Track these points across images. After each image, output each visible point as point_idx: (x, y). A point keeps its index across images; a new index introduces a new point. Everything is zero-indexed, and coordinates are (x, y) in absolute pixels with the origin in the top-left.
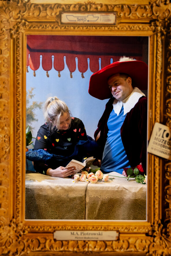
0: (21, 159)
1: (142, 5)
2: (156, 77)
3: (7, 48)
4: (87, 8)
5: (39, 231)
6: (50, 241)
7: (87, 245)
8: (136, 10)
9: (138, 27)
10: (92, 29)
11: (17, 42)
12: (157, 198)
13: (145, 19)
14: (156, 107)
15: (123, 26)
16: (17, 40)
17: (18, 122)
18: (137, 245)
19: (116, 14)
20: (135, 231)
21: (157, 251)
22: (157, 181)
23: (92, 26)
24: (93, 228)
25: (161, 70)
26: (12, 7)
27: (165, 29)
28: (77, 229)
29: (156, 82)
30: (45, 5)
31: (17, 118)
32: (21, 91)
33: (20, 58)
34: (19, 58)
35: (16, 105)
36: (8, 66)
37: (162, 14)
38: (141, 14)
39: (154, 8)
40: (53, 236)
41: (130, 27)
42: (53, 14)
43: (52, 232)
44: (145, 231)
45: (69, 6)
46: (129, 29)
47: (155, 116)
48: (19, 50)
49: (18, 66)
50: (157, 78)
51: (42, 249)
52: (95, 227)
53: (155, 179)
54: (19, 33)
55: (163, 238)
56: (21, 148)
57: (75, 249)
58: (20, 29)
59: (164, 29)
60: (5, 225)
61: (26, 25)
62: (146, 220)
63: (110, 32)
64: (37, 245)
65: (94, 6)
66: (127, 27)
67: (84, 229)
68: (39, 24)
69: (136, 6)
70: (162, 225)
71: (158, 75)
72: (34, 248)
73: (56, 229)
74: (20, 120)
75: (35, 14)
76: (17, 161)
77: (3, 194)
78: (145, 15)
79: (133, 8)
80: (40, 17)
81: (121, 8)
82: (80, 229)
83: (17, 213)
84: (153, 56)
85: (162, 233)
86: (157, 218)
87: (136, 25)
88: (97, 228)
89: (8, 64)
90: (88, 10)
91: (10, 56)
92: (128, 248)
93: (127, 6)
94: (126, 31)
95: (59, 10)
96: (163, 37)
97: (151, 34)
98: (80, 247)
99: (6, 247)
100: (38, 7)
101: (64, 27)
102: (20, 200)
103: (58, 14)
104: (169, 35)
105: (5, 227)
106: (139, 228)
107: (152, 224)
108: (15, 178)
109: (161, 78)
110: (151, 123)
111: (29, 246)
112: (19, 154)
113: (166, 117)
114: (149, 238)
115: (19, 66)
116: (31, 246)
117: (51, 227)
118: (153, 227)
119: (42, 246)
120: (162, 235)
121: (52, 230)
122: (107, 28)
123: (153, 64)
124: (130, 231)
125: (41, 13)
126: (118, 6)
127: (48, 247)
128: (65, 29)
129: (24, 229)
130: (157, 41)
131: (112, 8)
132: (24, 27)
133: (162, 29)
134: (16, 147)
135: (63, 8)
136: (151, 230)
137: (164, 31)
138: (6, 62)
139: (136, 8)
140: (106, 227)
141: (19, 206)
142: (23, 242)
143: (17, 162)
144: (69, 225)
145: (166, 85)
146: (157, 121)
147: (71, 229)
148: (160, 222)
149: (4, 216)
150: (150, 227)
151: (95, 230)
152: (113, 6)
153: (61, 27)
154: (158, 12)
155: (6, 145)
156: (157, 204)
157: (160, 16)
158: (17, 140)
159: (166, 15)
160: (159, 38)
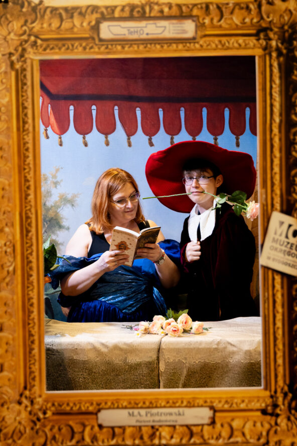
0: (35, 284)
1: (243, 3)
2: (271, 131)
3: (4, 86)
4: (144, 12)
5: (72, 412)
6: (92, 428)
7: (158, 433)
8: (232, 13)
9: (237, 42)
10: (154, 48)
11: (22, 75)
12: (280, 346)
13: (248, 28)
14: (273, 184)
15: (209, 41)
16: (22, 73)
17: (28, 218)
18: (247, 431)
19: (197, 21)
20: (243, 406)
21: (283, 442)
22: (279, 317)
23: (155, 44)
24: (168, 402)
25: (280, 118)
26: (12, 15)
27: (285, 44)
28: (139, 406)
29: (271, 139)
30: (69, 9)
31: (26, 211)
32: (32, 163)
33: (28, 104)
34: (26, 104)
35: (24, 188)
36: (7, 118)
37: (278, 17)
38: (241, 18)
39: (264, 8)
40: (97, 419)
41: (223, 42)
42: (85, 24)
43: (95, 411)
44: (261, 406)
45: (113, 9)
46: (220, 46)
47: (272, 199)
48: (26, 91)
49: (26, 119)
50: (274, 133)
51: (78, 442)
52: (171, 402)
53: (276, 312)
54: (26, 59)
55: (292, 418)
56: (34, 265)
57: (137, 442)
58: (28, 52)
59: (282, 44)
60: (11, 403)
61: (38, 44)
62: (261, 386)
63: (186, 52)
64: (69, 437)
65: (156, 7)
66: (217, 42)
67: (152, 406)
68: (60, 44)
69: (231, 5)
70: (290, 395)
71: (275, 127)
72: (63, 441)
73: (101, 406)
74: (32, 214)
75: (53, 25)
76: (28, 287)
77: (5, 347)
78: (247, 20)
79: (226, 8)
80: (61, 30)
81: (204, 9)
82: (144, 406)
83: (31, 381)
84: (264, 93)
85: (290, 408)
86: (281, 382)
87: (233, 40)
88: (174, 403)
89: (8, 116)
90: (147, 15)
91: (11, 100)
92: (231, 437)
93: (215, 6)
94: (215, 49)
95: (96, 16)
96: (281, 59)
97: (260, 54)
98: (146, 438)
99: (14, 441)
100: (58, 12)
101: (105, 46)
102: (37, 357)
103: (93, 23)
104: (292, 54)
105: (11, 406)
106: (250, 402)
107: (273, 393)
108: (27, 319)
109: (280, 132)
110: (265, 213)
111: (54, 438)
112: (31, 276)
113: (292, 202)
114: (268, 418)
115: (28, 118)
116: (59, 439)
117: (92, 404)
118: (274, 399)
119: (77, 437)
120: (291, 413)
121: (95, 408)
122: (180, 46)
123: (265, 108)
124: (233, 407)
125: (63, 23)
126: (199, 6)
127: (88, 439)
128: (107, 50)
129: (44, 408)
130: (271, 66)
131: (189, 10)
132: (35, 48)
133: (280, 45)
134: (26, 262)
135: (102, 13)
136: (271, 404)
137: (283, 47)
138: (4, 111)
139: (231, 8)
140: (191, 401)
141: (35, 368)
142: (44, 431)
143: (30, 289)
144: (124, 400)
145: (288, 145)
146: (276, 209)
147: (129, 406)
148: (286, 388)
149: (9, 386)
150: (269, 398)
151: (171, 407)
152: (191, 6)
153: (100, 46)
154: (271, 15)
155: (8, 259)
156: (280, 357)
157: (275, 21)
158: (27, 250)
159: (285, 20)
160: (274, 61)
